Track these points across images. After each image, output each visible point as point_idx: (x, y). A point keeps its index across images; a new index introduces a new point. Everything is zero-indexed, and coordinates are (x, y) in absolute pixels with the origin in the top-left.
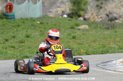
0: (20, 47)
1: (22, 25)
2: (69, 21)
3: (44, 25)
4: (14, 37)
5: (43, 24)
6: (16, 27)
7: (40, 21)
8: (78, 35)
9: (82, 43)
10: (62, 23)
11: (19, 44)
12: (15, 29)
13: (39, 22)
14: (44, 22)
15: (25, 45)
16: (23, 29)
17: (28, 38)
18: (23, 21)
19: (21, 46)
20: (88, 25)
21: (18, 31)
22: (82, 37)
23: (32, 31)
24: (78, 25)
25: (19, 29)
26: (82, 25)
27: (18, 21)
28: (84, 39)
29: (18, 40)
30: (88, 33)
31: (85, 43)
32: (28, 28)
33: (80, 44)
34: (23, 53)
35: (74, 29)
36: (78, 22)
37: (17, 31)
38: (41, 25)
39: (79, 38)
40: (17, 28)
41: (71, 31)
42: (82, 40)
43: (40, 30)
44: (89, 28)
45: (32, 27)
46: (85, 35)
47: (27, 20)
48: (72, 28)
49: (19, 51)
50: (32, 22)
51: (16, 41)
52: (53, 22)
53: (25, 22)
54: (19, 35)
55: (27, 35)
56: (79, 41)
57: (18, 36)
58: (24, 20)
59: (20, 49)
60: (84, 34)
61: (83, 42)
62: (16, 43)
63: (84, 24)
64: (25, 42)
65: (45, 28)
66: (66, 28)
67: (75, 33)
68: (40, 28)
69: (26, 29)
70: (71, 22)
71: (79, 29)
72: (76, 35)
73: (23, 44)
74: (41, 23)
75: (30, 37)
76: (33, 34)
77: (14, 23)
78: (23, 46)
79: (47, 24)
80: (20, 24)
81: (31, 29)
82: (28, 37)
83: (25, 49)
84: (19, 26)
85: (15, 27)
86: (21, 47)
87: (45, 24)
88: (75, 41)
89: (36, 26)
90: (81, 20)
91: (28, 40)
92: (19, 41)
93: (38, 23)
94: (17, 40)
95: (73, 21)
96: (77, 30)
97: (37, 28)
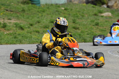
1: (46, 10)
2: (92, 8)
3: (68, 12)
4: (39, 22)
6: (41, 12)
7: (64, 7)
8: (101, 22)
9: (104, 30)
10: (85, 9)
11: (44, 29)
12: (40, 15)
13: (63, 8)
14: (68, 8)
16: (48, 14)
18: (47, 7)
19: (45, 31)
20: (111, 12)
21: (43, 17)
22: (105, 23)
24: (101, 12)
25: (44, 14)
26: (105, 12)
27: (43, 7)
28: (106, 26)
29: (42, 25)
30: (110, 20)
31: (108, 29)
32: (53, 14)
33: (103, 31)
35: (98, 16)
36: (101, 10)
37: (42, 16)
38: (65, 11)
39: (102, 24)
40: (42, 14)
41: (95, 18)
42: (105, 27)
43: (65, 16)
44: (112, 15)
45: (57, 13)
46: (108, 22)
47: (52, 6)
48: (95, 15)
50: (56, 8)
51: (41, 26)
52: (77, 9)
53: (50, 7)
55: (51, 21)
56: (101, 28)
57: (43, 22)
60: (106, 21)
61: (105, 28)
62: (40, 28)
63: (107, 11)
64: (49, 27)
65: (69, 14)
66: (90, 15)
67: (98, 19)
68: (64, 14)
69: (50, 14)
70: (94, 9)
71: (102, 16)
72: (99, 21)
73: (47, 29)
74: (65, 9)
77: (39, 8)
79: (71, 10)
81: (56, 15)
84: (44, 12)
85: (40, 12)
87: (69, 10)
88: (97, 28)
89: (61, 12)
90: (104, 7)
92: (43, 26)
93: (62, 9)
94: (41, 25)
95: (97, 8)
96: (101, 17)
97: (61, 14)
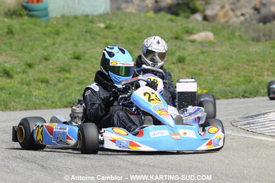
0: (59, 81)
1: (64, 31)
2: (170, 23)
3: (115, 32)
4: (46, 59)
5: (112, 30)
6: (52, 35)
7: (104, 23)
8: (189, 55)
9: (199, 72)
10: (154, 26)
11: (58, 74)
12: (49, 41)
13: (102, 25)
14: (114, 24)
15: (72, 76)
16: (66, 39)
17: (77, 61)
18: (66, 22)
19: (61, 80)
20: (212, 31)
21: (57, 45)
22: (200, 58)
23: (88, 44)
24: (189, 32)
25: (58, 39)
26: (199, 31)
27: (55, 22)
28: (203, 64)
29: (55, 66)
30: (212, 49)
31: (206, 71)
32: (79, 38)
33: (196, 74)
34: (68, 94)
35: (182, 40)
36: (190, 26)
37: (54, 44)
38: (106, 31)
39: (192, 60)
40: (54, 38)
41: (176, 45)
42: (200, 67)
43: (106, 43)
44: (215, 39)
45: (88, 35)
46: (206, 55)
47: (76, 21)
48: (177, 38)
49: (59, 91)
50: (86, 25)
51: (51, 67)
52: (133, 25)
53: (72, 24)
54: (59, 55)
55: (76, 55)
56: (191, 69)
57: (56, 57)
58: (68, 21)
59: (61, 85)
60: (203, 53)
62: (51, 72)
63: (204, 29)
64: (72, 70)
65: (116, 39)
67: (184, 49)
68: (105, 37)
69: (73, 39)
70: (174, 24)
71: (193, 41)
72: (186, 54)
73: (67, 75)
74: (106, 28)
75: (83, 58)
76: (88, 51)
77: (46, 27)
78: (68, 78)
79: (121, 28)
80: (61, 30)
81: (86, 41)
82: (78, 58)
83: (72, 85)
84: (57, 33)
85: (49, 36)
86: (63, 82)
87: (117, 29)
88: (183, 69)
89: (97, 34)
90: (196, 20)
91: (77, 66)
92: (57, 68)
93: (100, 27)
94: (53, 65)
95: (179, 23)
96: (189, 43)
97: (98, 38)
